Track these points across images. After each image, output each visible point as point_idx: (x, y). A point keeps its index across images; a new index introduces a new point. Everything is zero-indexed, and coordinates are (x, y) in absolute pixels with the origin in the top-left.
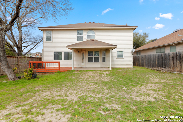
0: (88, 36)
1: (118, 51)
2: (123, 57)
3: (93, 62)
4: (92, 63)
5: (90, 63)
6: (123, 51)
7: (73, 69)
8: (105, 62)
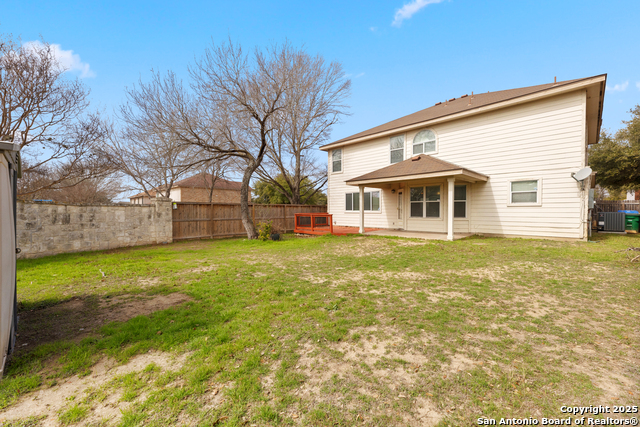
0: (417, 148)
1: (514, 180)
2: (536, 201)
3: (421, 215)
4: (420, 218)
5: (415, 218)
6: (535, 178)
7: (361, 231)
8: (463, 215)
